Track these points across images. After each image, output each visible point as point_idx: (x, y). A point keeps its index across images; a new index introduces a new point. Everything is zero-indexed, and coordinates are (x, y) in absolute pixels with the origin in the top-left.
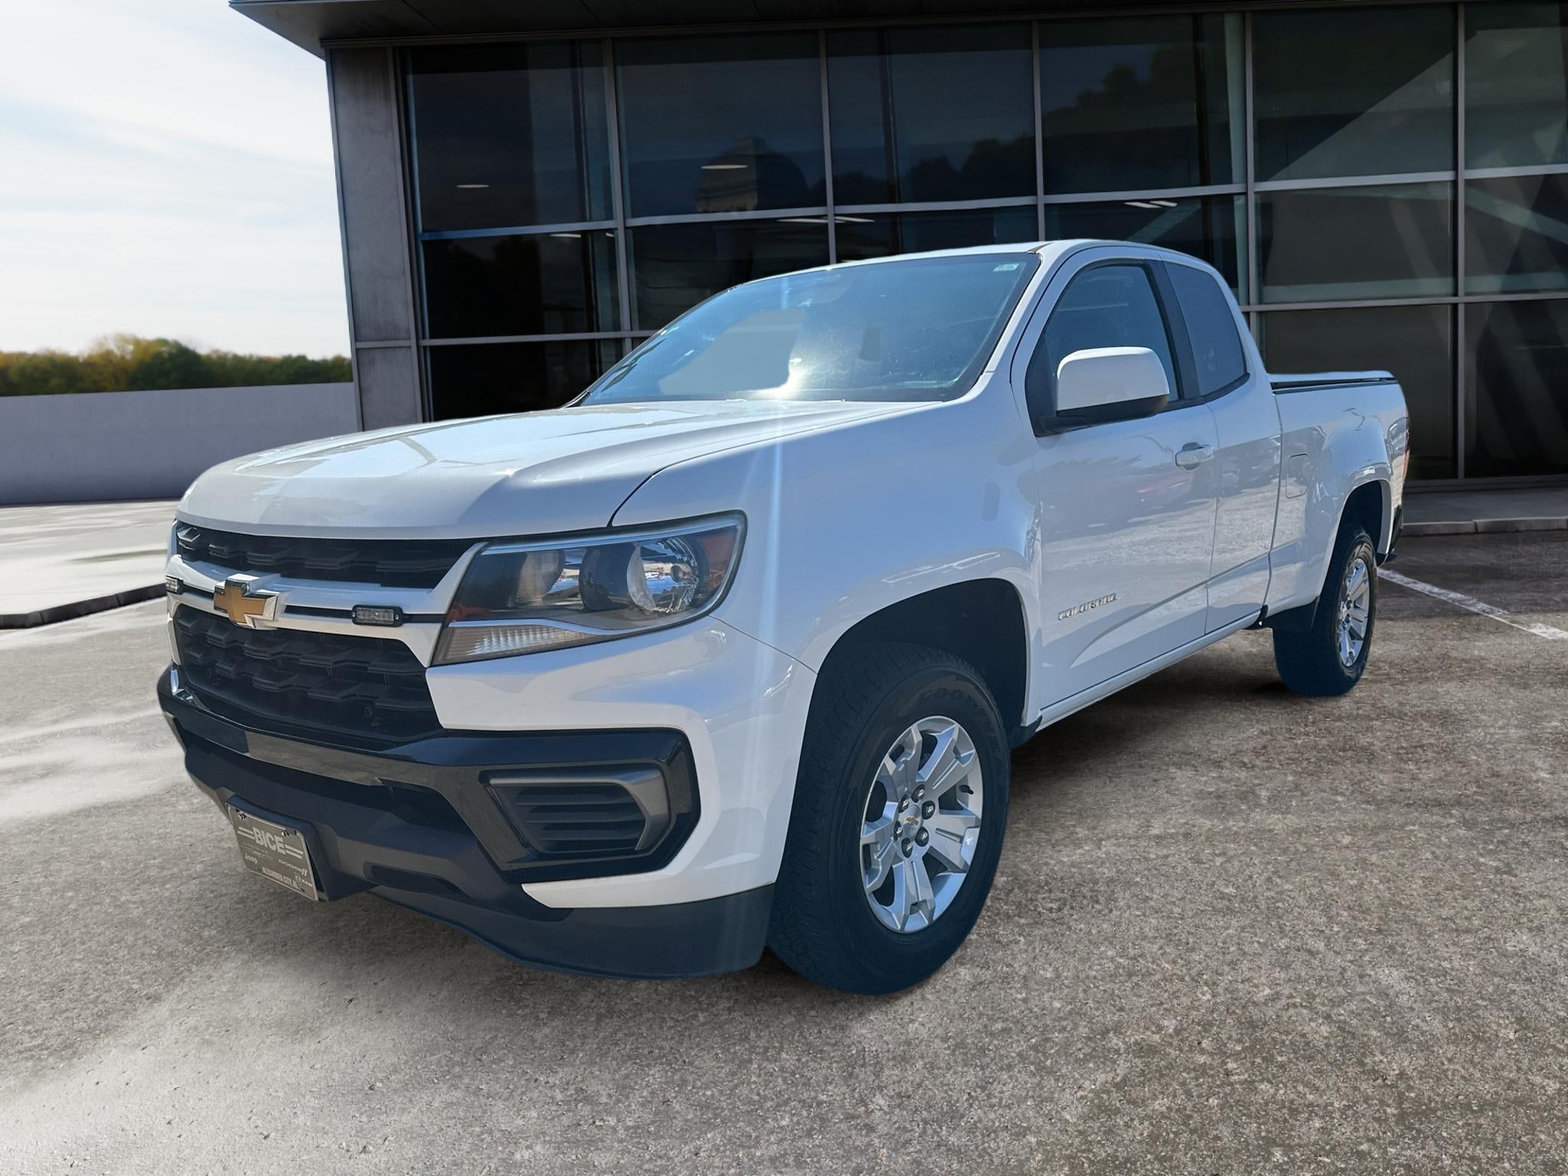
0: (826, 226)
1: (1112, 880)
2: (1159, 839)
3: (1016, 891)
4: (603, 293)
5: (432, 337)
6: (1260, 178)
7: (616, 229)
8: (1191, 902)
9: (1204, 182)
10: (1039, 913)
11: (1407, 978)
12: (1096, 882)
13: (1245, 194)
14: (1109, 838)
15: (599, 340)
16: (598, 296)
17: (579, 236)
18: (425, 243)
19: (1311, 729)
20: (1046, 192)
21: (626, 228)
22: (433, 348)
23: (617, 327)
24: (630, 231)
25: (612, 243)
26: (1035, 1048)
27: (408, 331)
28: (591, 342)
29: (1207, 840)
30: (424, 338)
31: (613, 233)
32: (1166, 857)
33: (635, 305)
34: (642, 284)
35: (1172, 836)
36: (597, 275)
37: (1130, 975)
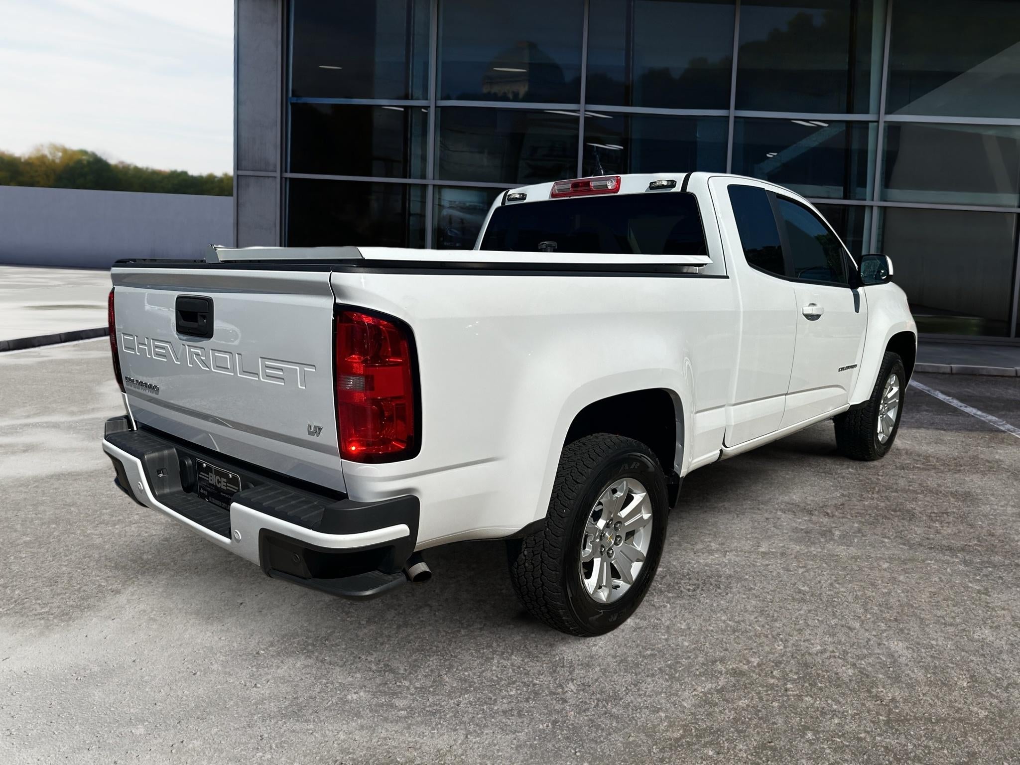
0: (578, 117)
1: (730, 576)
2: (764, 554)
3: (668, 577)
4: (415, 150)
5: (292, 171)
6: (888, 112)
7: (429, 107)
8: (779, 593)
9: (849, 111)
10: (681, 591)
11: (907, 648)
12: (720, 577)
13: (878, 122)
14: (731, 551)
15: (410, 185)
16: (412, 153)
17: (402, 109)
18: (292, 104)
19: (876, 496)
20: (737, 108)
21: (436, 107)
22: (291, 179)
23: (424, 177)
24: (439, 109)
25: (426, 115)
26: (670, 666)
27: (275, 166)
28: (405, 185)
29: (795, 558)
30: (286, 172)
31: (427, 110)
32: (768, 565)
33: (438, 162)
34: (444, 147)
35: (773, 553)
36: (413, 138)
37: (734, 631)
